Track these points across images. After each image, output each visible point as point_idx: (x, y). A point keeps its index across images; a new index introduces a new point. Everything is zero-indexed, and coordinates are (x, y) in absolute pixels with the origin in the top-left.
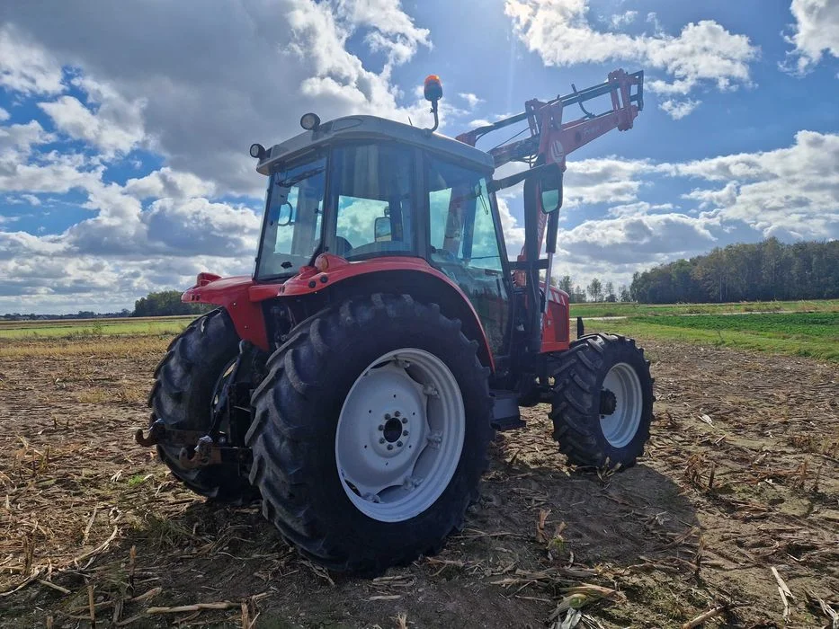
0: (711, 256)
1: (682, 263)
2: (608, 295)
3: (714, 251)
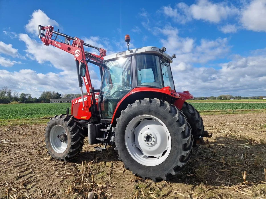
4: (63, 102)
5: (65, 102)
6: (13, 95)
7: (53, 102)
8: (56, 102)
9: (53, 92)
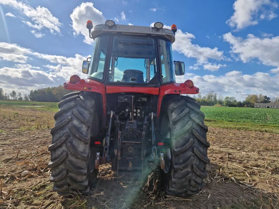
0: (59, 88)
1: (49, 89)
2: (19, 97)
3: (60, 86)
4: (271, 107)
5: (274, 107)
6: (218, 98)
7: (259, 106)
8: (261, 107)
9: (260, 95)
